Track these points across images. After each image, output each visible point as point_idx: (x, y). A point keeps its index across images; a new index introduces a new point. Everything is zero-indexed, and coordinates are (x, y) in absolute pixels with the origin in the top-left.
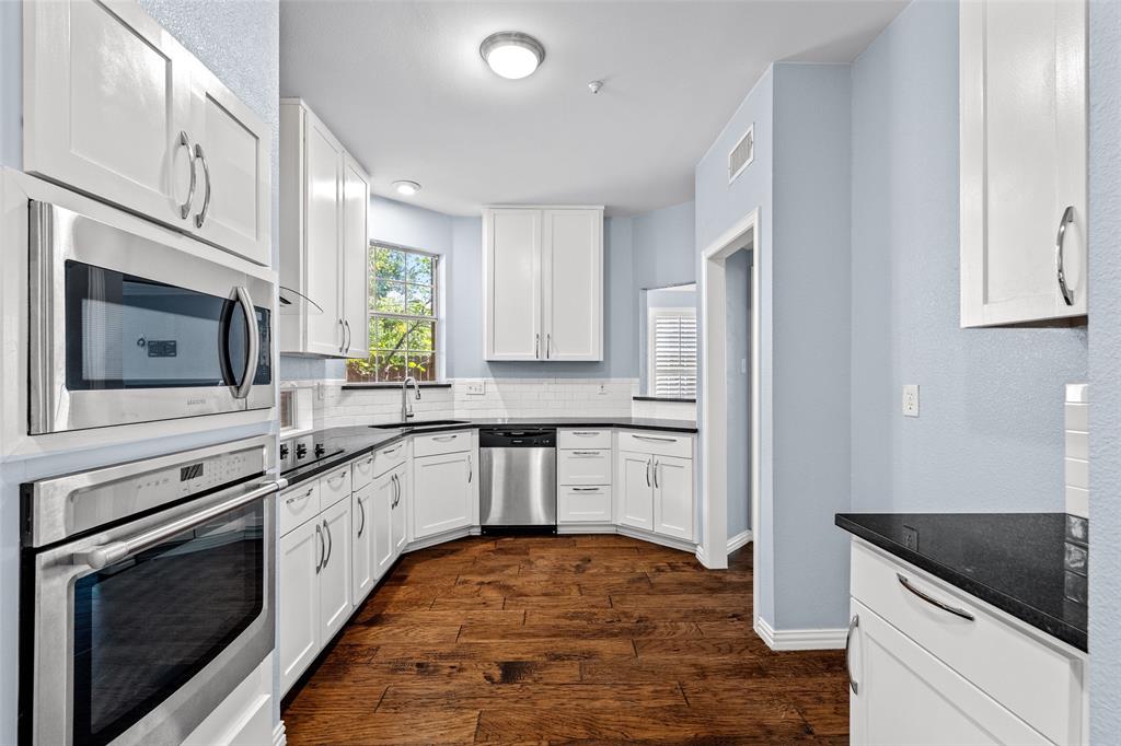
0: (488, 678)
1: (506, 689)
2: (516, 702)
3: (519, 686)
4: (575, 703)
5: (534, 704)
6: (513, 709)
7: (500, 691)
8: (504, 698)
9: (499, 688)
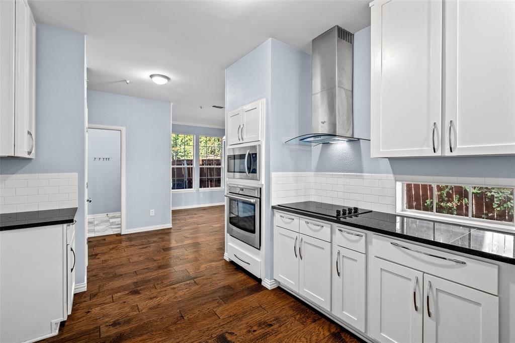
0: (231, 334)
1: (219, 332)
2: (208, 328)
3: (213, 336)
4: (180, 339)
5: (199, 331)
6: (207, 325)
7: (220, 330)
8: (215, 327)
9: (222, 331)
